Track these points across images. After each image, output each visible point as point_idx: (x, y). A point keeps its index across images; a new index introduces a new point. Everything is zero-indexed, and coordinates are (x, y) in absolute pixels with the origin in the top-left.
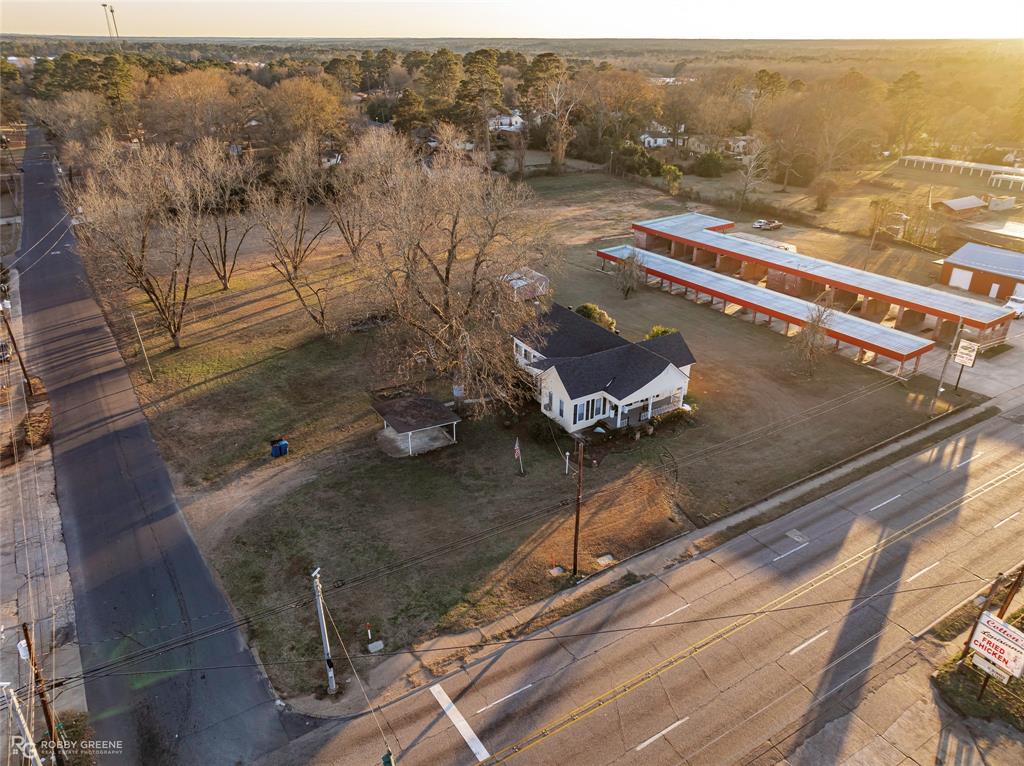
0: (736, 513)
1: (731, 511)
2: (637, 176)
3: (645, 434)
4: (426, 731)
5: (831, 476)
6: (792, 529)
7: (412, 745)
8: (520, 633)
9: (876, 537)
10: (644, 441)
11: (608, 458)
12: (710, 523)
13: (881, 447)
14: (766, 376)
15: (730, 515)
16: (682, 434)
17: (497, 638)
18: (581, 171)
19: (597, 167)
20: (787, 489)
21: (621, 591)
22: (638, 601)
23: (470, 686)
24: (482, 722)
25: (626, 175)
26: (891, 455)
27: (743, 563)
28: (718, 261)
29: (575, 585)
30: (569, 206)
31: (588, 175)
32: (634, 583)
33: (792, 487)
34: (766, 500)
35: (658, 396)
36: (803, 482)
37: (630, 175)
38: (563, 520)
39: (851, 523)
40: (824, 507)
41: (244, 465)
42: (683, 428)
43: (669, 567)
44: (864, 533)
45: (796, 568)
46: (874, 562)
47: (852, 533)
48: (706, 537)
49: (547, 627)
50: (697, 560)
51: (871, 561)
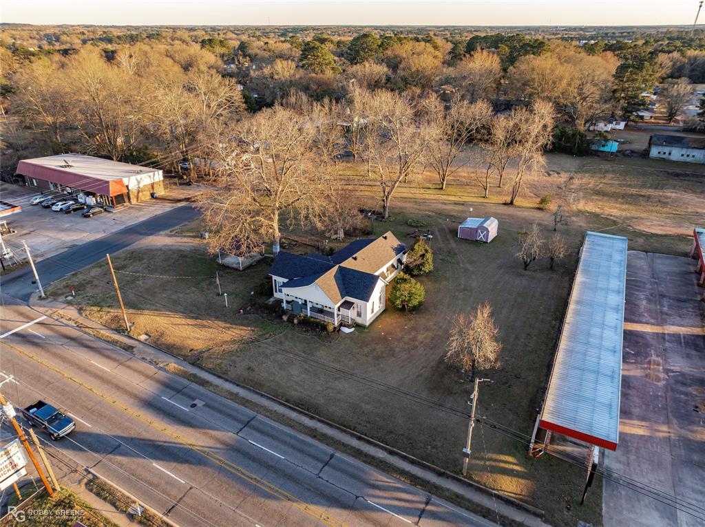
1: (212, 371)
8: (81, 327)
17: (76, 322)
21: (118, 348)
24: (23, 332)
29: (120, 333)
32: (126, 350)
39: (225, 430)
40: (243, 415)
41: (191, 234)
42: (314, 333)
43: (143, 358)
44: (212, 437)
45: (155, 407)
46: (174, 445)
47: (210, 431)
48: (180, 367)
49: (86, 333)
50: (156, 368)
51: (174, 443)
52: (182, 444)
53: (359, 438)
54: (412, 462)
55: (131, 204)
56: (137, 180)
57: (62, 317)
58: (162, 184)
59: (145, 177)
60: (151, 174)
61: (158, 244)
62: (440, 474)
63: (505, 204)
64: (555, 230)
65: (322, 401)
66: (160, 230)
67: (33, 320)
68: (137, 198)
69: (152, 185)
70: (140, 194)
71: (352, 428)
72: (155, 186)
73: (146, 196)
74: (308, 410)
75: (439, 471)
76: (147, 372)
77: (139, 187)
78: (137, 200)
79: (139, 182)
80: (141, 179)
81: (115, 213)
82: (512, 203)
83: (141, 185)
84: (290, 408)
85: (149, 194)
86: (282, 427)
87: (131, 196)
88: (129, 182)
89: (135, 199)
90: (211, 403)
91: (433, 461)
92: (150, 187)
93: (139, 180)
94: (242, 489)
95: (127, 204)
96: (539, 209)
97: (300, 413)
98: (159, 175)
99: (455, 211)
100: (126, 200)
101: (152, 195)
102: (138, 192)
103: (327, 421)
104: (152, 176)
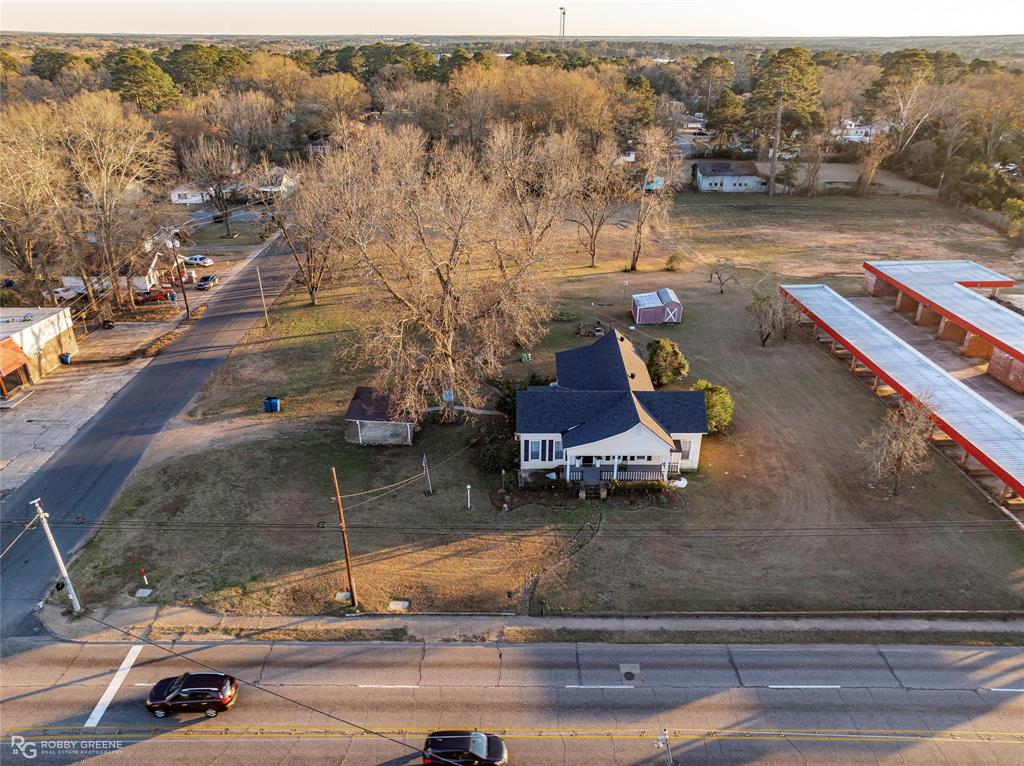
0: (592, 616)
1: (586, 612)
2: (973, 208)
3: (593, 494)
4: (87, 679)
5: (770, 625)
6: (635, 663)
7: (64, 685)
8: (248, 636)
9: (732, 720)
10: (588, 502)
11: (527, 508)
12: (547, 615)
13: (894, 617)
14: (828, 477)
15: (582, 617)
16: (641, 508)
17: (226, 631)
18: (898, 194)
19: (926, 191)
20: (690, 616)
21: (375, 642)
22: (376, 659)
23: (158, 660)
24: (127, 695)
25: (960, 206)
26: (897, 632)
27: (531, 672)
28: (942, 324)
29: (343, 616)
30: (841, 232)
31: (905, 200)
32: (395, 640)
33: (697, 616)
34: (647, 617)
35: (649, 458)
36: (721, 616)
37: (966, 206)
38: (410, 550)
39: (720, 689)
40: (712, 656)
41: (239, 411)
42: (648, 503)
43: (448, 640)
44: (721, 708)
45: (579, 707)
46: (687, 748)
47: (705, 701)
48: (525, 628)
49: (274, 642)
50: (486, 646)
51: (684, 745)
52: (697, 740)
53: (879, 617)
54: (963, 618)
55: (32, 384)
56: (34, 334)
57: (181, 634)
58: (72, 334)
59: (46, 326)
60: (54, 317)
61: (197, 442)
62: (1004, 618)
63: (625, 271)
64: (722, 292)
65: (784, 590)
66: (165, 418)
67: (118, 662)
68: (40, 371)
69: (59, 339)
70: (43, 360)
71: (861, 607)
72: (63, 340)
73: (52, 364)
74: (783, 610)
75: (1000, 614)
76: (482, 659)
77: (39, 348)
78: (40, 375)
79: (37, 338)
80: (40, 330)
81: (16, 409)
82: (633, 268)
83: (42, 344)
84: (753, 616)
85: (55, 357)
86: (779, 648)
87: (30, 368)
88: (22, 341)
89: (37, 374)
90: (646, 660)
91: (987, 606)
92: (55, 343)
93: (37, 332)
94: (857, 757)
95: (26, 386)
96: (668, 270)
97: (774, 617)
98: (64, 319)
99: (584, 290)
100: (23, 378)
101: (63, 360)
102: (40, 358)
103: (822, 612)
104: (56, 323)
